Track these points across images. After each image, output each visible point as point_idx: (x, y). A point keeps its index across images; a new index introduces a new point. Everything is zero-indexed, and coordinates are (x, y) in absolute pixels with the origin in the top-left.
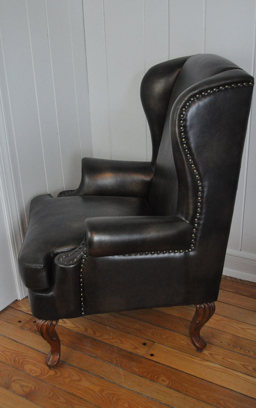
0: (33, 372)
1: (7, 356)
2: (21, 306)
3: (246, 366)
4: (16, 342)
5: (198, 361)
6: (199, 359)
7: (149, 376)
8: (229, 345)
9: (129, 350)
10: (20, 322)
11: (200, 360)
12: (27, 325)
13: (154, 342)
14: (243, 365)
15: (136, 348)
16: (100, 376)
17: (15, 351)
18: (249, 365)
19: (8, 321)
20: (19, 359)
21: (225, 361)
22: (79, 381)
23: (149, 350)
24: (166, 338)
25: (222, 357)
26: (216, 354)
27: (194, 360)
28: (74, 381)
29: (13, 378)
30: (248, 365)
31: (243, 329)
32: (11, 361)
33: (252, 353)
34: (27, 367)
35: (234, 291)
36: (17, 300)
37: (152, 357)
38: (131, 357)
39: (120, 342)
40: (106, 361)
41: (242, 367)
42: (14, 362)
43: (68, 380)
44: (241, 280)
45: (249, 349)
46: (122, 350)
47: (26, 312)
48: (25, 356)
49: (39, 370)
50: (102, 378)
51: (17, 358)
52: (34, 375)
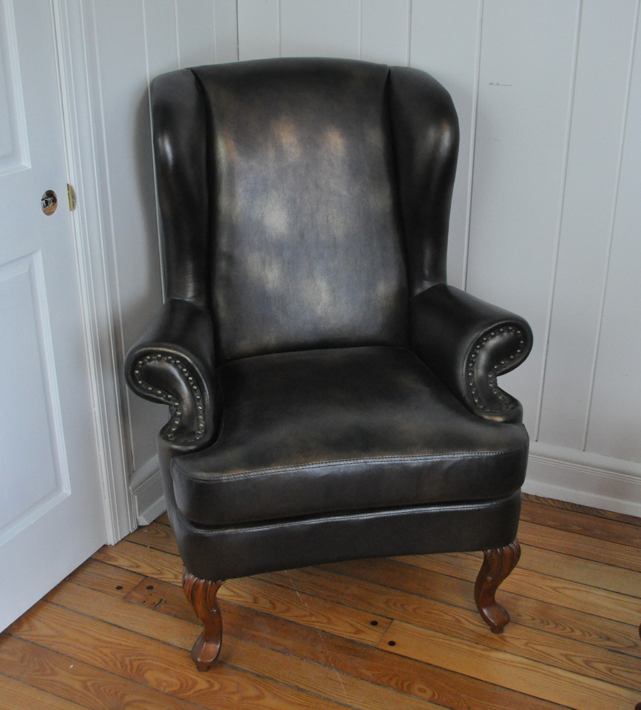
0: (165, 684)
1: (106, 655)
2: (117, 557)
3: (569, 657)
4: (120, 627)
5: (479, 651)
6: (482, 647)
7: (393, 683)
8: (534, 619)
9: (346, 635)
10: (119, 588)
11: (483, 650)
12: (134, 594)
13: (392, 619)
14: (566, 656)
15: (358, 631)
16: (297, 686)
17: (121, 645)
18: (576, 654)
19: (95, 588)
20: (131, 662)
21: (530, 649)
22: (259, 697)
23: (384, 634)
24: (414, 610)
25: (524, 642)
26: (512, 638)
27: (476, 650)
28: (250, 698)
29: (127, 699)
30: (573, 656)
31: (554, 589)
32: (115, 665)
33: (578, 633)
34: (151, 676)
35: (528, 518)
36: (105, 546)
37: (393, 647)
38: (351, 648)
39: (325, 621)
40: (305, 657)
41: (565, 660)
42: (122, 666)
43: (236, 698)
44: (537, 497)
45: (571, 626)
46: (332, 636)
47: (129, 569)
48: (142, 655)
49: (175, 680)
50: (303, 690)
51: (127, 660)
52: (168, 690)
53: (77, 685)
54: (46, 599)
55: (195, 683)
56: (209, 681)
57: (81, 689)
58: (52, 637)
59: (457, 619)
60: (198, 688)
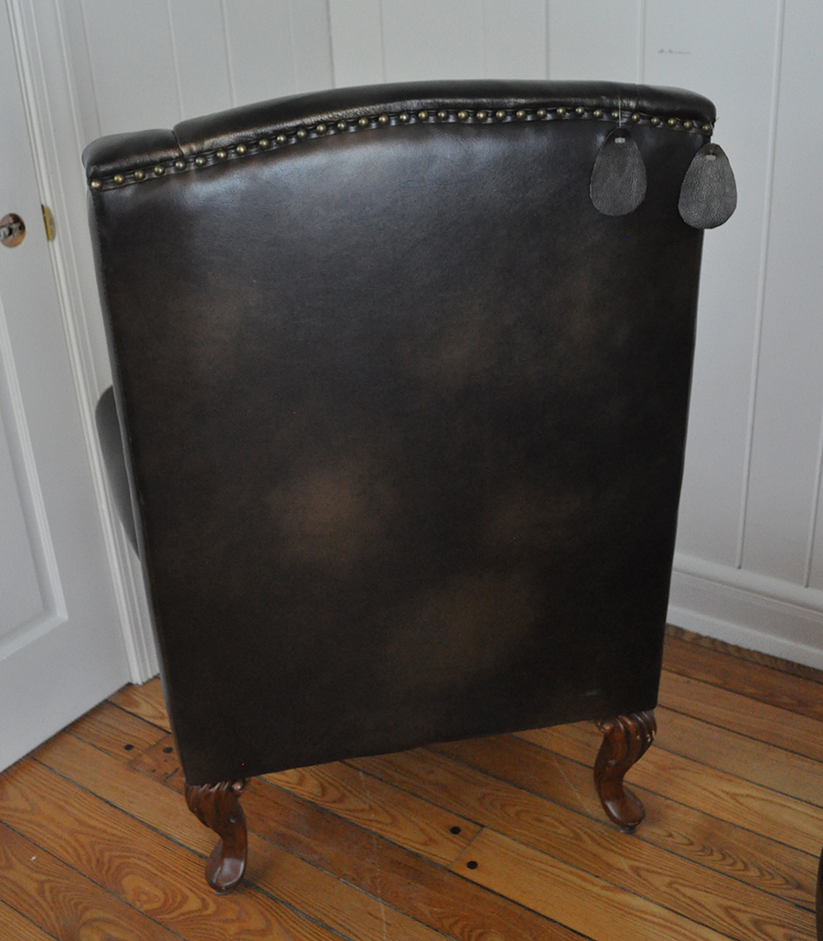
0: (144, 897)
1: (82, 846)
2: (140, 701)
3: (734, 912)
4: (112, 805)
5: (596, 890)
6: (603, 883)
7: (457, 930)
8: (691, 843)
9: (412, 846)
10: (129, 747)
11: (604, 888)
12: (147, 759)
13: (483, 826)
14: (727, 910)
15: (430, 841)
16: (321, 920)
17: (105, 832)
18: (743, 908)
19: (99, 745)
20: (111, 859)
21: (677, 895)
22: (263, 933)
23: (464, 848)
24: (517, 814)
25: (668, 880)
26: (653, 872)
27: (589, 887)
28: (249, 931)
29: (88, 915)
30: (739, 910)
31: (733, 796)
32: (89, 861)
33: (753, 872)
34: (130, 883)
35: (719, 682)
36: (130, 685)
37: (474, 871)
38: (415, 867)
39: (389, 820)
40: (344, 876)
41: (722, 915)
42: (97, 866)
43: (233, 929)
44: (738, 649)
45: (745, 859)
46: (392, 845)
47: (151, 720)
48: (129, 850)
49: (159, 893)
50: (329, 929)
51: (107, 856)
52: (147, 907)
53: (31, 887)
54: (34, 756)
55: (185, 899)
56: (203, 900)
57: (34, 893)
58: (23, 812)
59: (576, 834)
60: (186, 908)
